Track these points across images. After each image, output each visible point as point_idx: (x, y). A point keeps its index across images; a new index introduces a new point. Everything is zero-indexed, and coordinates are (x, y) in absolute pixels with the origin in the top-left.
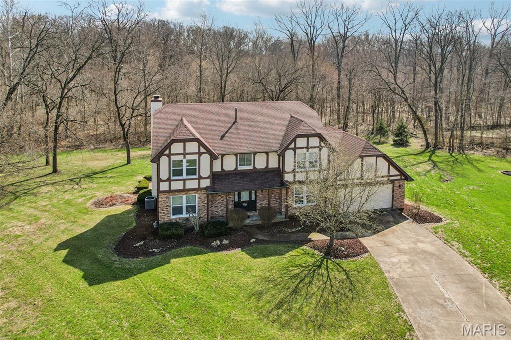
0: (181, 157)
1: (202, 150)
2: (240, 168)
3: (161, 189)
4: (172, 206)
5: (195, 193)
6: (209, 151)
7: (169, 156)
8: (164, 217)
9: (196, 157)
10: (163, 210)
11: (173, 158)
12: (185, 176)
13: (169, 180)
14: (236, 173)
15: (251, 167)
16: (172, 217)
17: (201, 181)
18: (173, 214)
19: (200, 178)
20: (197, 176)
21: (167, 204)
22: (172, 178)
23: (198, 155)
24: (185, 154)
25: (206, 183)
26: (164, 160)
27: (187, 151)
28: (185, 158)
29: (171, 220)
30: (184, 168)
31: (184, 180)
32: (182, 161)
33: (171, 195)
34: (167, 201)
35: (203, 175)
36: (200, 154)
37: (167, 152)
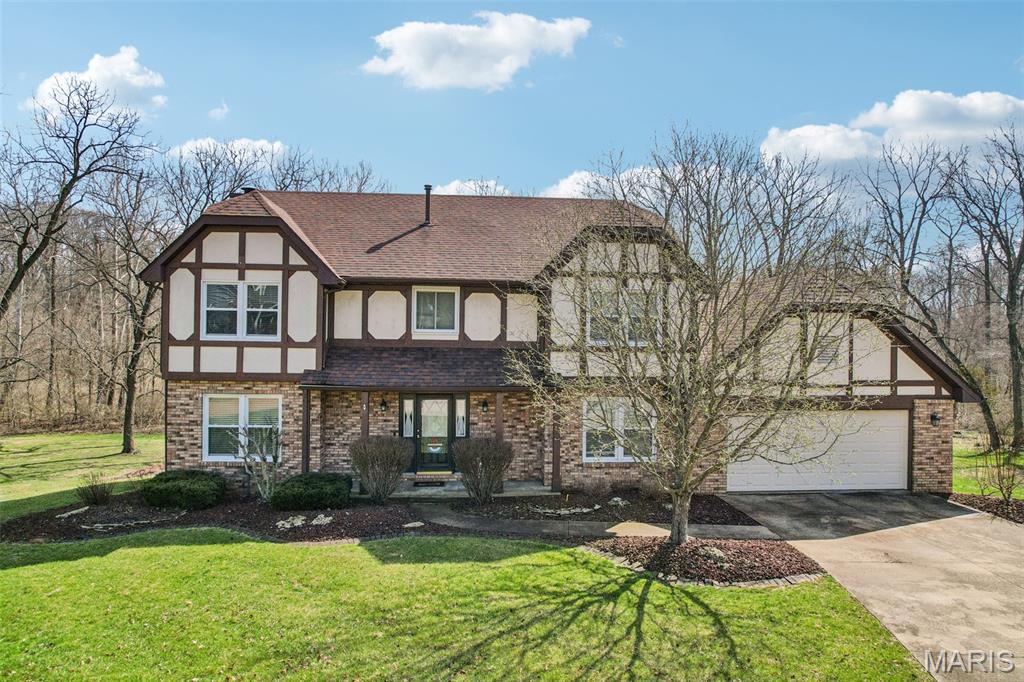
0: (229, 277)
1: (295, 259)
2: (419, 335)
3: (173, 367)
4: (206, 425)
5: (275, 391)
6: (314, 265)
7: (197, 269)
8: (182, 454)
9: (275, 278)
10: (178, 434)
11: (210, 277)
12: (241, 334)
13: (194, 341)
14: (404, 349)
15: (452, 335)
16: (207, 458)
17: (291, 351)
18: (211, 451)
19: (287, 343)
20: (278, 338)
21: (192, 417)
22: (204, 336)
23: (280, 273)
24: (242, 268)
25: (304, 361)
26: (181, 282)
27: (249, 260)
28: (242, 277)
29: (201, 466)
30: (242, 309)
31: (240, 346)
32: (234, 289)
33: (204, 392)
34: (190, 408)
35: (295, 334)
36: (288, 271)
37: (191, 258)
